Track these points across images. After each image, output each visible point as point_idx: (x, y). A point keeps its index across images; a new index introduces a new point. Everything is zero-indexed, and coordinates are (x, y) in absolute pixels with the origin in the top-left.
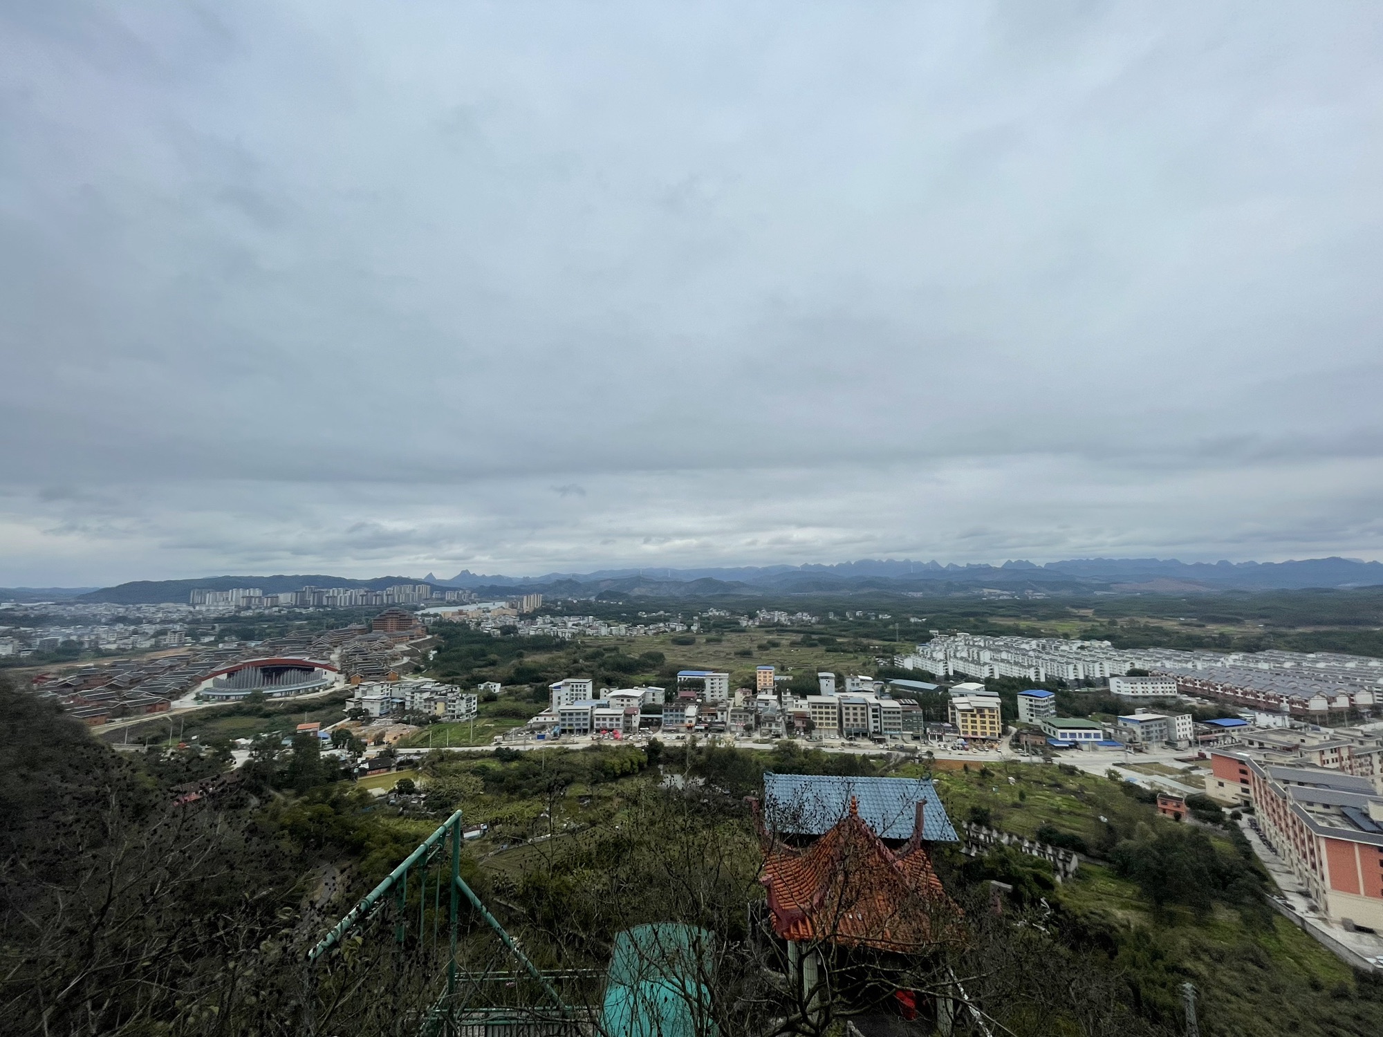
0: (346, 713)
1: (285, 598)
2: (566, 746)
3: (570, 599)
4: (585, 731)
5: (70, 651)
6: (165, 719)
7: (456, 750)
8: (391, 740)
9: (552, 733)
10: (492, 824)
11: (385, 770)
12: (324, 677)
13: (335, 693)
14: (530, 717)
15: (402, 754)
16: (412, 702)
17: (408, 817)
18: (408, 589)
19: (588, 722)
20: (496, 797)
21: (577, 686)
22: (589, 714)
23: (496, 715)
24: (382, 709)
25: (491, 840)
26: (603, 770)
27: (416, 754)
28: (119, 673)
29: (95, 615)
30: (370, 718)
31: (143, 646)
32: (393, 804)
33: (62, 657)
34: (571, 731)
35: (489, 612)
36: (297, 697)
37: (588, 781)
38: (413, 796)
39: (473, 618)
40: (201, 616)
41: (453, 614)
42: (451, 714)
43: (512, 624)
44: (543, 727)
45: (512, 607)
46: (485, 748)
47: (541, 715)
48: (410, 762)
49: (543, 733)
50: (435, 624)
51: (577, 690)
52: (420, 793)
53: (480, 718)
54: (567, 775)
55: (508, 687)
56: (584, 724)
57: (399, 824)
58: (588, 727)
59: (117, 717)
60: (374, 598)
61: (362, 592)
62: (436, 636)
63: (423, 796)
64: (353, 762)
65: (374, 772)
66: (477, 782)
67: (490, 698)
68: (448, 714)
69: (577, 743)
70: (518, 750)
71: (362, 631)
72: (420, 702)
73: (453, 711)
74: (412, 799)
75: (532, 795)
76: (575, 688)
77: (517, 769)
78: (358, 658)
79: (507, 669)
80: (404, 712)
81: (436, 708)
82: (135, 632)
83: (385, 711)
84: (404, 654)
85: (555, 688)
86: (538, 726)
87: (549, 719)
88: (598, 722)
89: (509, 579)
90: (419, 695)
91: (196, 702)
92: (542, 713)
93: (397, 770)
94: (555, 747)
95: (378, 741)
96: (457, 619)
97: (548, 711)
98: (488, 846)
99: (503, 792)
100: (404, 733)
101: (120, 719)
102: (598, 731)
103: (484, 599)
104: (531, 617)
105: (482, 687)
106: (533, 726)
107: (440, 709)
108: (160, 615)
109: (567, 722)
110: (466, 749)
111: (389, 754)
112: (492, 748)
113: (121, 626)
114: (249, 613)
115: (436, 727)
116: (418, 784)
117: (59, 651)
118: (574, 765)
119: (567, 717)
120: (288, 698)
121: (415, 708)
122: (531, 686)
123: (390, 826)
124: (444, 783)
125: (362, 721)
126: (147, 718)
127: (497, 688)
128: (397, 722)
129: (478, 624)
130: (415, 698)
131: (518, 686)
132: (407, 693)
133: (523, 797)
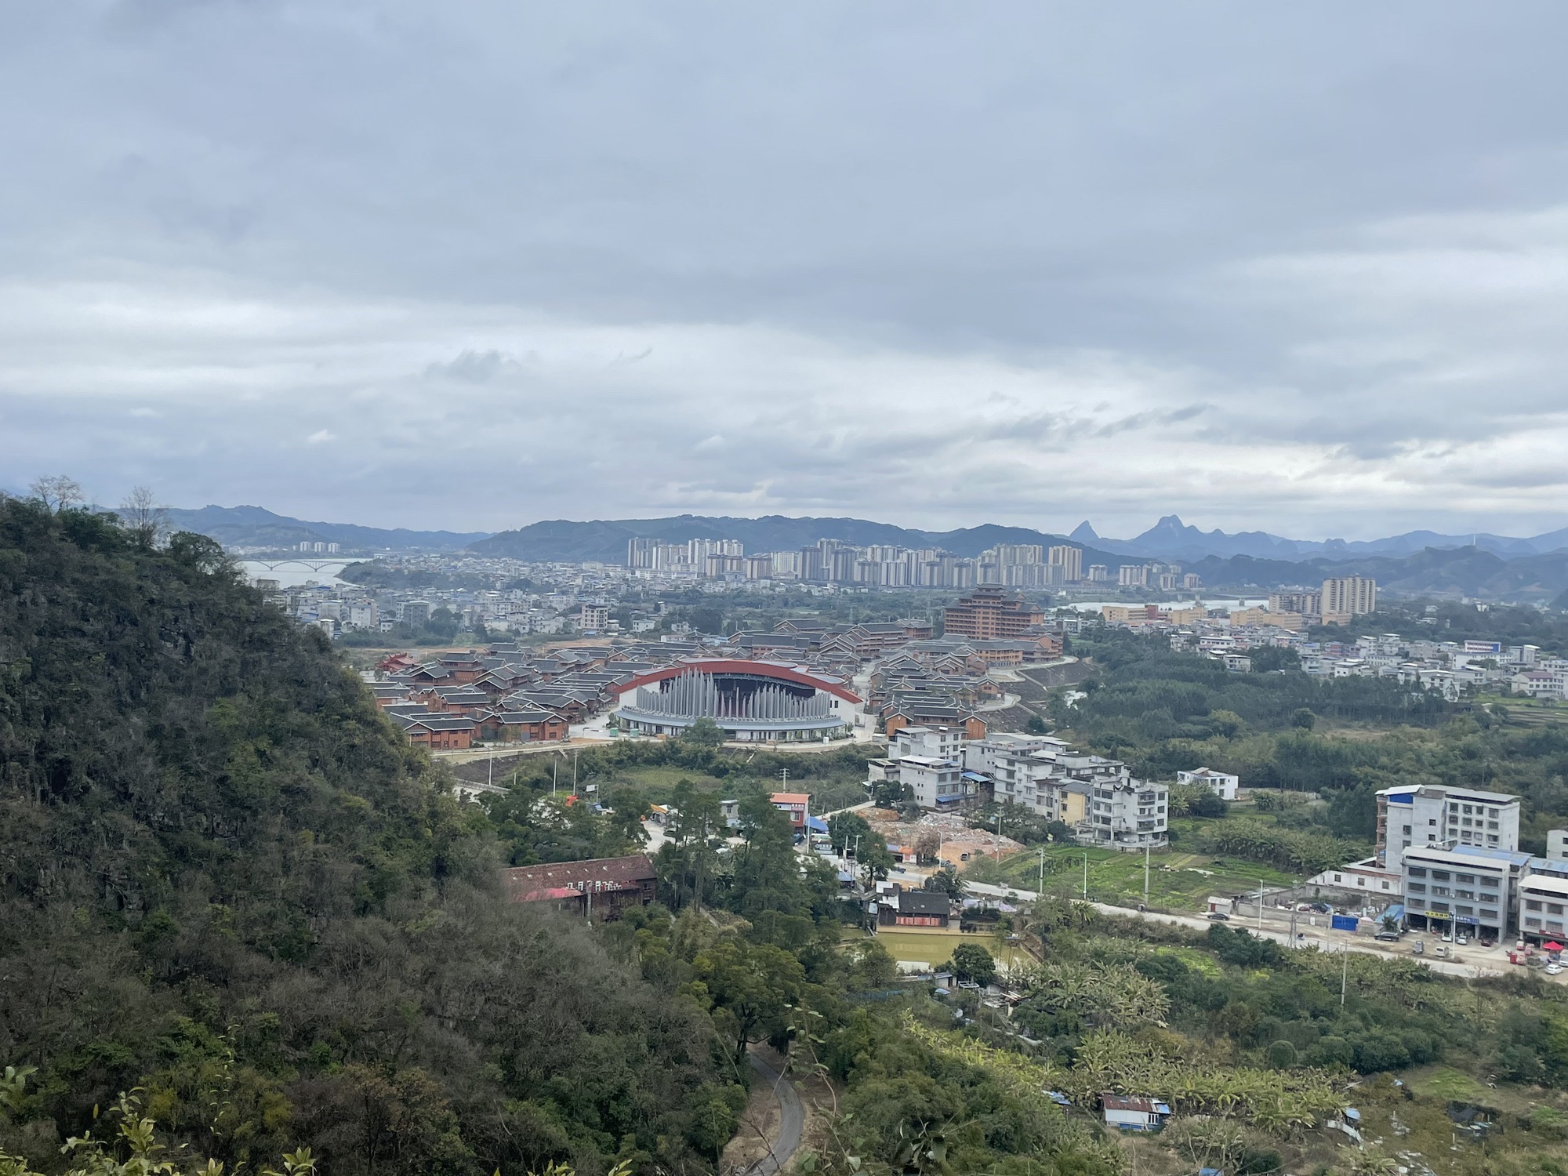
0: (869, 789)
1: (784, 563)
2: (1419, 961)
3: (1465, 601)
4: (1489, 935)
5: (441, 628)
6: (557, 752)
7: (1106, 909)
8: (955, 860)
9: (1380, 920)
10: (1182, 1107)
11: (935, 921)
12: (833, 711)
13: (853, 746)
14: (1316, 869)
15: (975, 894)
16: (1009, 786)
17: (973, 1033)
18: (1031, 554)
19: (1500, 908)
20: (1199, 1043)
21: (1467, 809)
22: (1504, 884)
23: (1219, 849)
24: (941, 789)
25: (1177, 1146)
26: (1541, 1049)
27: (1007, 900)
28: (499, 663)
29: (486, 576)
30: (916, 808)
31: (546, 630)
32: (941, 998)
33: (432, 636)
34: (1441, 926)
35: (1227, 617)
36: (780, 747)
37: (1488, 1069)
38: (990, 990)
39: (1182, 627)
40: (640, 588)
41: (1132, 614)
42: (1100, 825)
43: (1285, 645)
44: (1355, 900)
45: (1289, 606)
46: (1181, 921)
47: (1348, 870)
48: (993, 915)
49: (1351, 914)
50: (1087, 631)
51: (1468, 821)
52: (1005, 988)
53: (1177, 850)
54: (1420, 1037)
55: (1259, 790)
56: (1484, 913)
57: (950, 1044)
58: (1499, 923)
59: (489, 740)
60: (956, 570)
61: (931, 556)
62: (1087, 660)
63: (1014, 996)
64: (868, 888)
65: (910, 920)
66: (1149, 993)
67: (1209, 808)
68: (1094, 825)
69: (1460, 962)
70: (1270, 942)
71: (922, 632)
72: (1029, 789)
73: (1107, 821)
74: (987, 997)
75: (1304, 1066)
76: (1460, 814)
77: (1264, 985)
78: (906, 684)
79: (1261, 746)
80: (991, 805)
81: (1065, 808)
82: (537, 605)
83: (947, 796)
84: (1006, 688)
85: (1394, 797)
86: (1339, 895)
87: (1373, 885)
88: (1533, 914)
89: (1286, 544)
90: (1024, 768)
91: (608, 732)
92: (1355, 865)
93: (962, 928)
94: (1386, 956)
95: (926, 859)
96: (1141, 626)
97: (1373, 864)
98: (1167, 1159)
99: (1219, 1034)
100: (987, 850)
101: (491, 744)
102: (1530, 939)
103: (1216, 589)
104: (1343, 636)
105: (1188, 778)
106: (1323, 893)
107: (1074, 811)
108: (579, 581)
109: (1429, 897)
110: (1132, 913)
111: (946, 887)
112: (1200, 924)
113: (519, 593)
114: (718, 588)
115: (1061, 852)
116: (1001, 967)
117: (430, 627)
118: (1445, 1016)
119: (1429, 881)
120: (762, 746)
121: (1017, 800)
122: (1326, 798)
123: (931, 1043)
124: (1065, 975)
125: (900, 811)
126: (529, 748)
127: (1229, 787)
128: (974, 827)
129: (1194, 640)
130: (1017, 775)
131: (1288, 793)
132: (999, 763)
133: (1279, 1061)
